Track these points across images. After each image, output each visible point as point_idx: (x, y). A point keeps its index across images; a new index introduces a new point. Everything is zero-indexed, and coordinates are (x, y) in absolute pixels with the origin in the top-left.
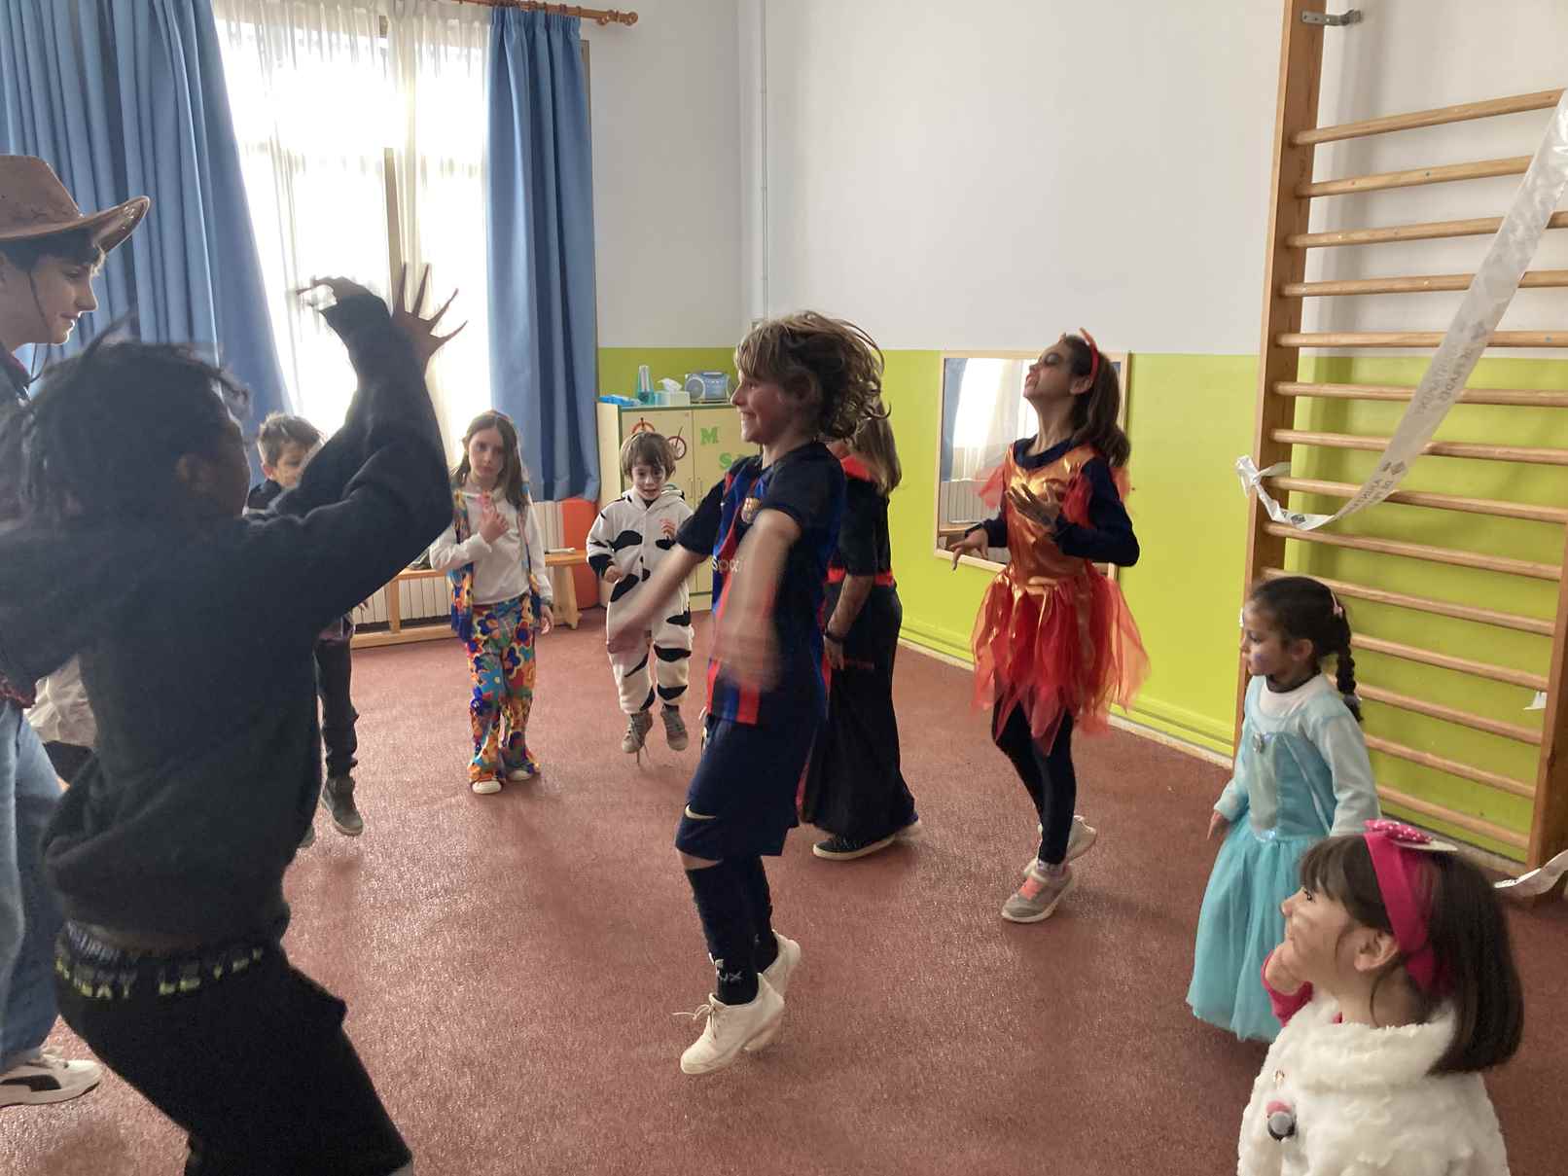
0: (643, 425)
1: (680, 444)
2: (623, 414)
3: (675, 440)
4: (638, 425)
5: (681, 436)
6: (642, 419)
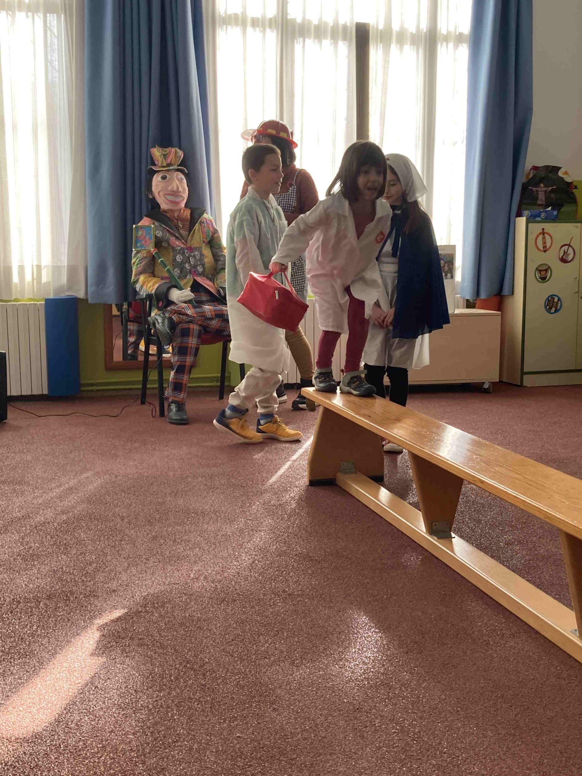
0: (544, 234)
1: (571, 251)
2: (530, 224)
3: (567, 247)
4: (540, 234)
5: (571, 244)
6: (543, 229)
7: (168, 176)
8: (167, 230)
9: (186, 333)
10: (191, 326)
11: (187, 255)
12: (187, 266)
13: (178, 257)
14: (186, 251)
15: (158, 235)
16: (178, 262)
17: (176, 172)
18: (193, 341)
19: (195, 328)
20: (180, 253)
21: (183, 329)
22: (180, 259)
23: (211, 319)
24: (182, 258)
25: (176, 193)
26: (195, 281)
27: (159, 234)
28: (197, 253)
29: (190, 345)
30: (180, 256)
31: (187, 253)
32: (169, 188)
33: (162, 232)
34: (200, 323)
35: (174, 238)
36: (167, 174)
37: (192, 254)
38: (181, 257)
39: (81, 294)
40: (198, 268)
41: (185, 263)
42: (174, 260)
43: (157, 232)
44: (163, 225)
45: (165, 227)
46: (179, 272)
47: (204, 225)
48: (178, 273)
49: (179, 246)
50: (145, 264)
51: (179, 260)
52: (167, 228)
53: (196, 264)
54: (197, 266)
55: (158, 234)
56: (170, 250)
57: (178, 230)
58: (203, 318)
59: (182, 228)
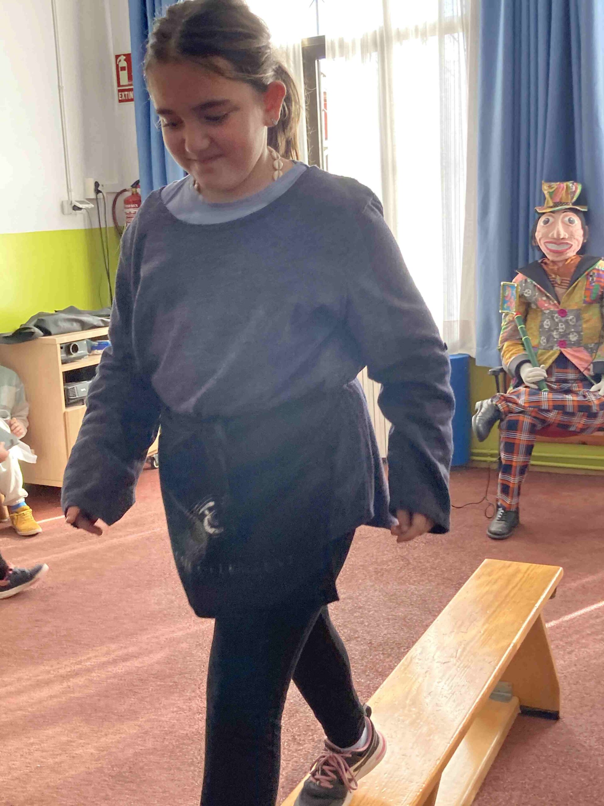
7: (551, 219)
8: (539, 289)
9: (513, 426)
10: (521, 417)
11: (557, 320)
12: (555, 333)
13: (545, 322)
14: (556, 315)
15: (526, 295)
16: (545, 328)
17: (565, 213)
18: (523, 437)
19: (526, 420)
20: (548, 318)
21: (509, 421)
22: (548, 325)
23: (548, 411)
24: (550, 325)
25: (558, 241)
26: (561, 353)
27: (528, 293)
28: (571, 317)
29: (517, 442)
30: (547, 322)
31: (557, 318)
32: (550, 235)
33: (532, 292)
34: (533, 414)
35: (544, 298)
36: (552, 217)
37: (563, 319)
38: (549, 323)
39: (473, 354)
40: (571, 336)
41: (553, 331)
42: (542, 326)
43: (526, 291)
44: (534, 282)
45: (536, 284)
46: (545, 341)
47: (593, 280)
48: (544, 343)
49: (548, 309)
50: (511, 329)
51: (547, 327)
52: (539, 286)
53: (567, 332)
54: (569, 334)
55: (526, 293)
56: (540, 314)
57: (554, 287)
58: (536, 409)
59: (559, 285)
